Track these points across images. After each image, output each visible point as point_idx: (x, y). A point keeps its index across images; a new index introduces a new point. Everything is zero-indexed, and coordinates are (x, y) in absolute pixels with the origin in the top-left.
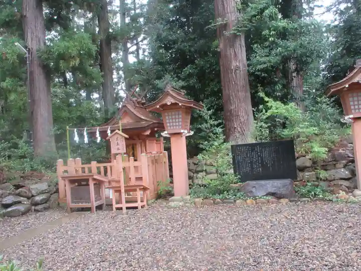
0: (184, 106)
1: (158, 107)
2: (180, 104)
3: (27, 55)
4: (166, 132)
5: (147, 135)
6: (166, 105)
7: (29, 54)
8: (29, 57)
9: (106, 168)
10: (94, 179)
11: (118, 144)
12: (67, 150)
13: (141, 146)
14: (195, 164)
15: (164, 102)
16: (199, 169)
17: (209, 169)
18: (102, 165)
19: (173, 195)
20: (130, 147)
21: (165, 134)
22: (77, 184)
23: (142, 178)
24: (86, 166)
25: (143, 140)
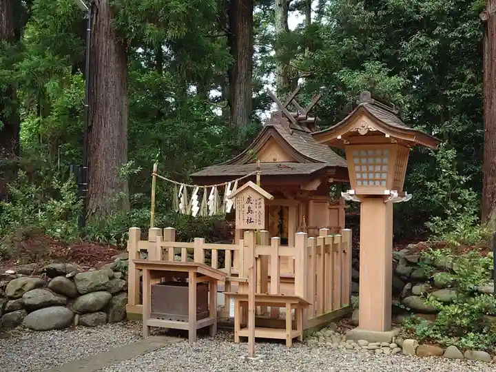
0: (396, 139)
1: (339, 137)
2: (387, 136)
3: (88, 16)
4: (352, 192)
5: (313, 191)
6: (356, 134)
7: (92, 13)
8: (92, 19)
9: (221, 254)
10: (198, 275)
11: (250, 211)
12: (149, 208)
13: (298, 212)
14: (409, 263)
15: (352, 129)
16: (417, 274)
17: (439, 277)
18: (215, 247)
19: (355, 325)
20: (276, 213)
21: (349, 195)
22: (163, 280)
23: (294, 278)
24: (184, 246)
25: (304, 200)
